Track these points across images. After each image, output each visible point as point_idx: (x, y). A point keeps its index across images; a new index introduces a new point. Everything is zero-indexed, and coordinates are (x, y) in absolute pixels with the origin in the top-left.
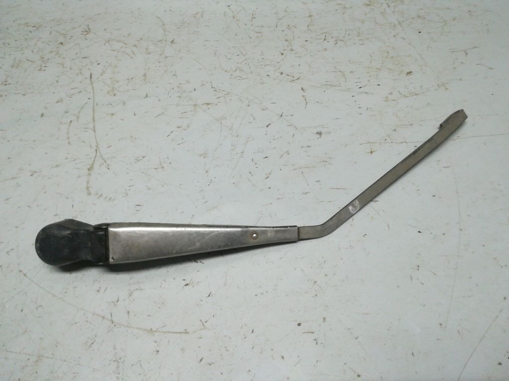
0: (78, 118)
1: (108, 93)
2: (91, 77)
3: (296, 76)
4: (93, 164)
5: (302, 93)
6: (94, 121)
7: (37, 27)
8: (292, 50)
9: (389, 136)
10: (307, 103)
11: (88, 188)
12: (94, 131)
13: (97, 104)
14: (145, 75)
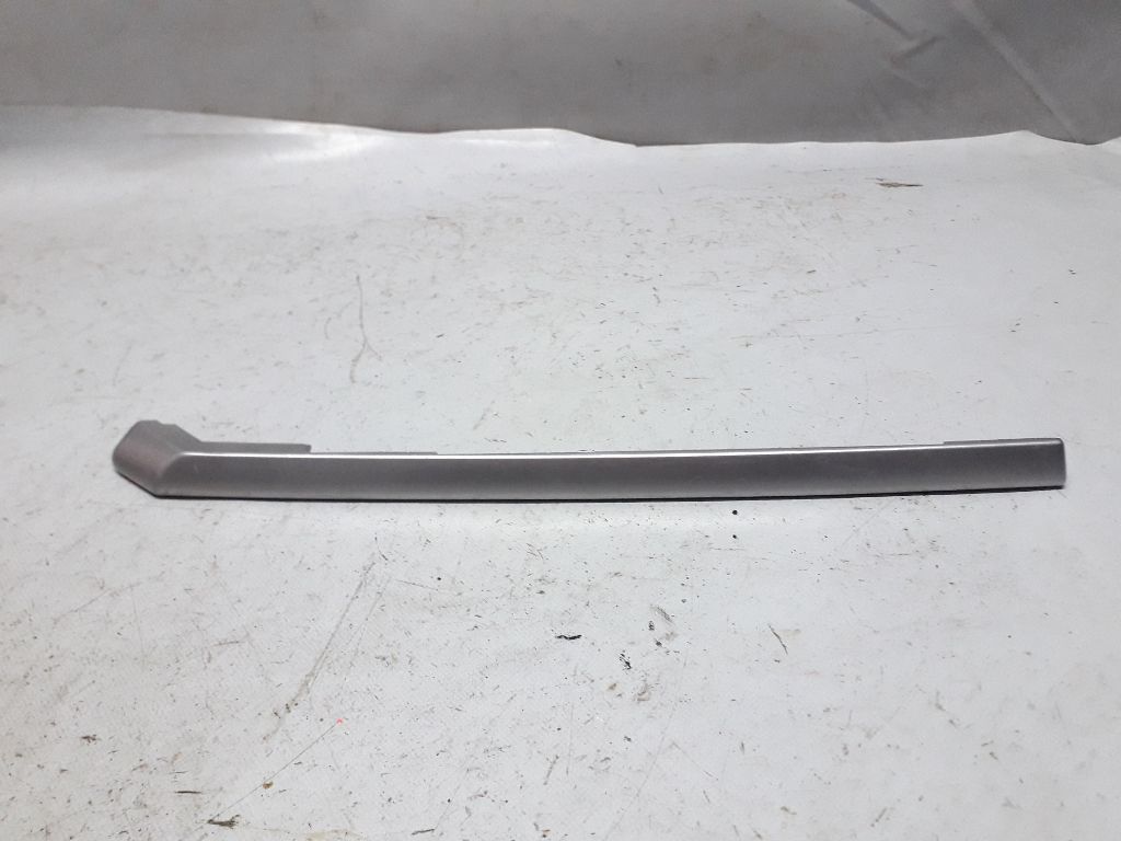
0: (339, 316)
1: (382, 293)
2: (358, 278)
3: (646, 277)
4: (359, 356)
5: (654, 292)
6: (361, 317)
7: (283, 234)
8: (643, 252)
9: (774, 331)
10: (659, 302)
11: (351, 377)
12: (362, 326)
13: (366, 304)
14: (434, 277)
